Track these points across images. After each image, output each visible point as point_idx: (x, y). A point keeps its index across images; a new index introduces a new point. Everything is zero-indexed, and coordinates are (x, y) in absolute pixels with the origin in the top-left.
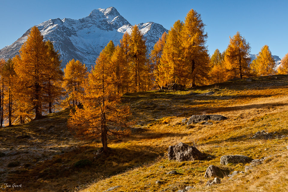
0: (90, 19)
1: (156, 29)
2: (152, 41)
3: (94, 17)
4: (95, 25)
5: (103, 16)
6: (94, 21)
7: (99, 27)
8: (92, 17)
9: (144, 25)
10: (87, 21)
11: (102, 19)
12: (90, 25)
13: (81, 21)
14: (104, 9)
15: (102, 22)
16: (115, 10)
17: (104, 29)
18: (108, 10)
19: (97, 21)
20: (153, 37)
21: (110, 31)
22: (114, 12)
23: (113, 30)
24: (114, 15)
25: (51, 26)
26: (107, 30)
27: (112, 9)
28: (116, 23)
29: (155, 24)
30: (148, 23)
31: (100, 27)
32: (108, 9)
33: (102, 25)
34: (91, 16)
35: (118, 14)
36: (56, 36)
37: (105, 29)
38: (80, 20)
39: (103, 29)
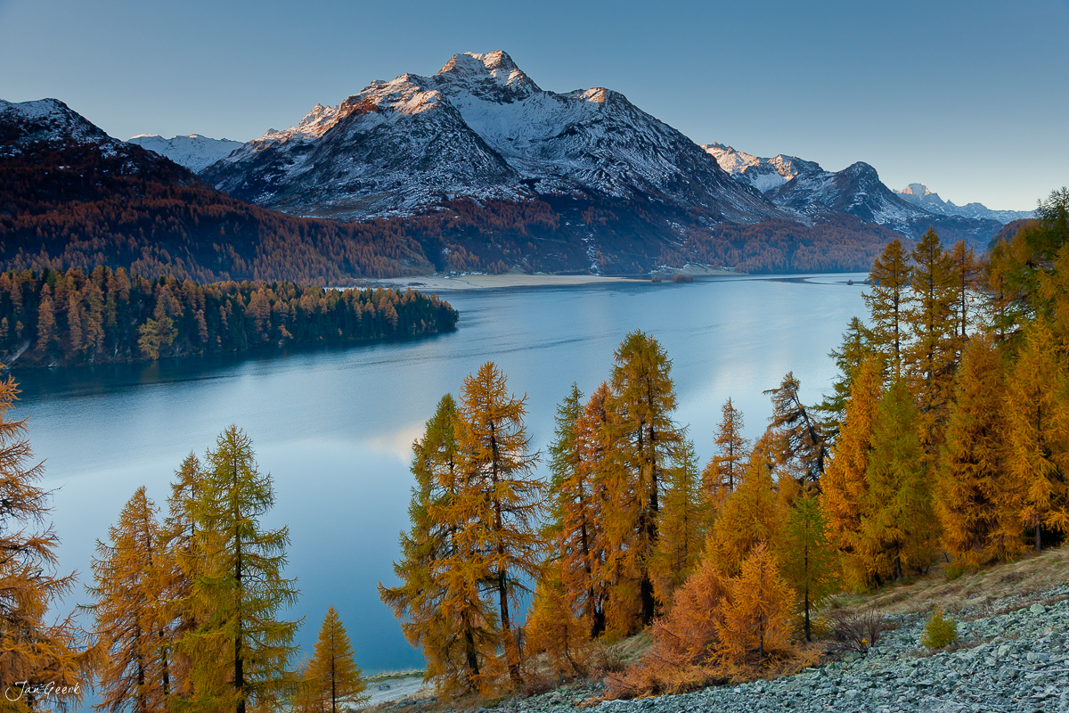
0: (454, 76)
1: (615, 104)
2: (614, 129)
3: (462, 71)
4: (467, 91)
5: (482, 71)
6: (463, 80)
7: (477, 94)
8: (458, 71)
9: (586, 93)
10: (450, 81)
11: (482, 77)
12: (457, 89)
13: (436, 80)
14: (481, 55)
15: (482, 83)
16: (508, 56)
17: (490, 99)
18: (491, 59)
19: (469, 80)
20: (614, 121)
21: (505, 104)
22: (506, 63)
23: (512, 102)
24: (507, 69)
25: (421, 95)
26: (499, 101)
27: (503, 56)
28: (517, 87)
29: (611, 92)
30: (594, 91)
31: (480, 94)
32: (490, 55)
33: (483, 89)
34: (455, 71)
35: (514, 66)
36: (446, 116)
37: (492, 98)
38: (434, 77)
39: (487, 100)
